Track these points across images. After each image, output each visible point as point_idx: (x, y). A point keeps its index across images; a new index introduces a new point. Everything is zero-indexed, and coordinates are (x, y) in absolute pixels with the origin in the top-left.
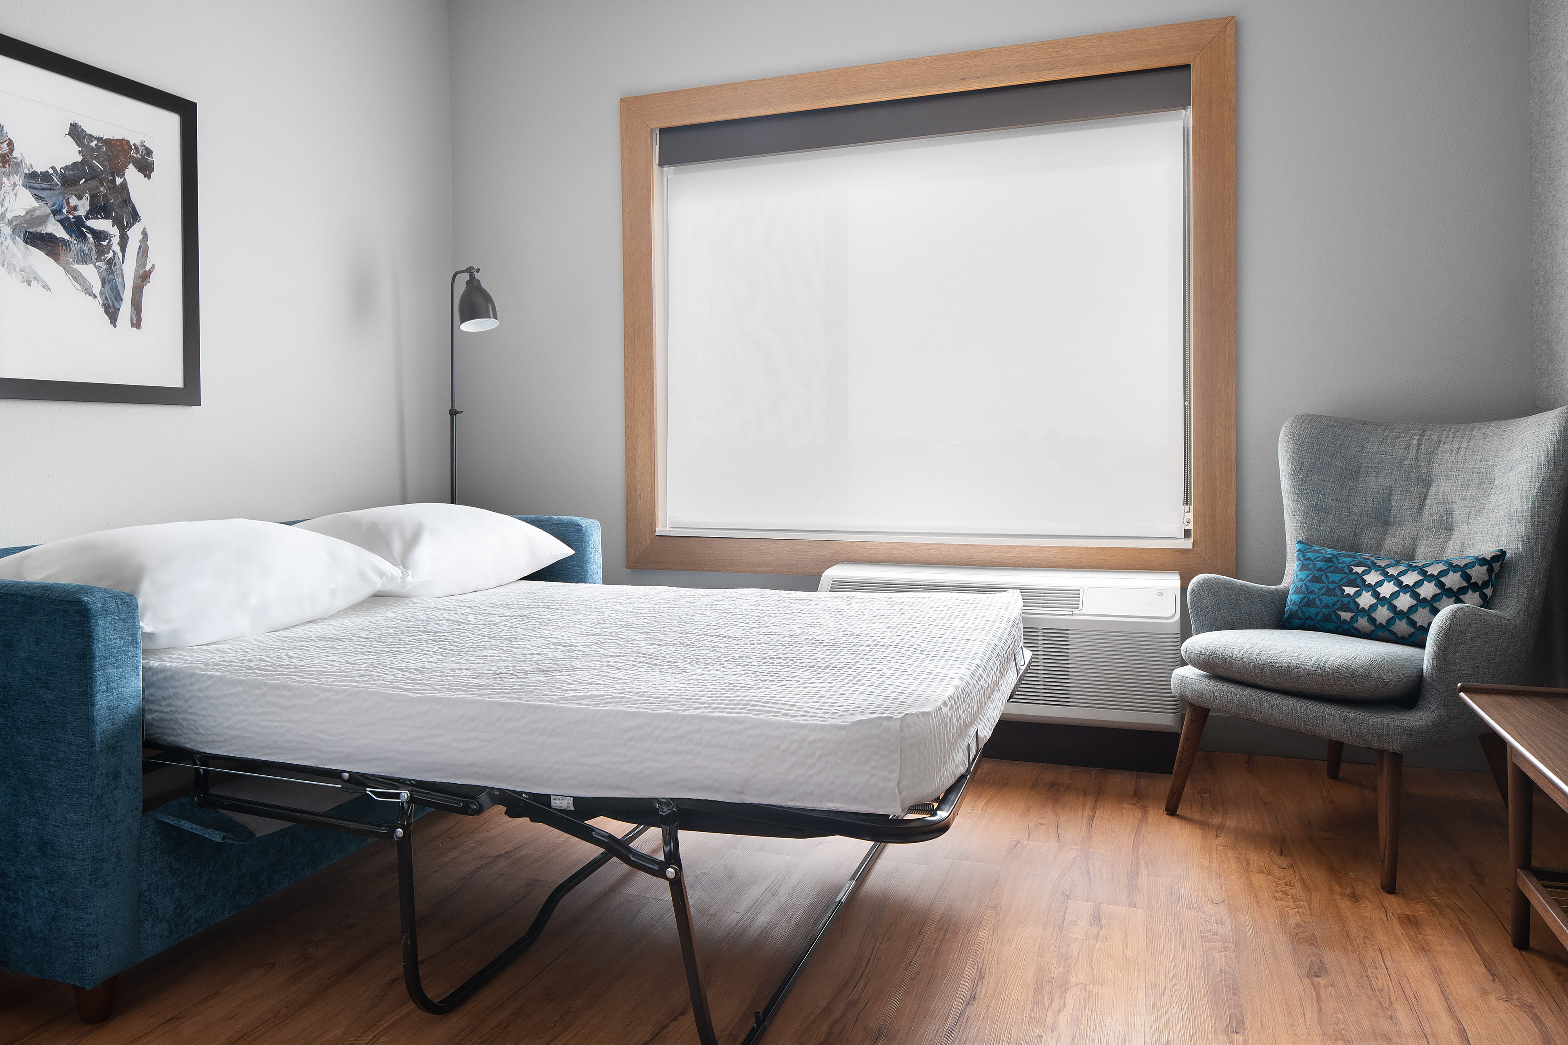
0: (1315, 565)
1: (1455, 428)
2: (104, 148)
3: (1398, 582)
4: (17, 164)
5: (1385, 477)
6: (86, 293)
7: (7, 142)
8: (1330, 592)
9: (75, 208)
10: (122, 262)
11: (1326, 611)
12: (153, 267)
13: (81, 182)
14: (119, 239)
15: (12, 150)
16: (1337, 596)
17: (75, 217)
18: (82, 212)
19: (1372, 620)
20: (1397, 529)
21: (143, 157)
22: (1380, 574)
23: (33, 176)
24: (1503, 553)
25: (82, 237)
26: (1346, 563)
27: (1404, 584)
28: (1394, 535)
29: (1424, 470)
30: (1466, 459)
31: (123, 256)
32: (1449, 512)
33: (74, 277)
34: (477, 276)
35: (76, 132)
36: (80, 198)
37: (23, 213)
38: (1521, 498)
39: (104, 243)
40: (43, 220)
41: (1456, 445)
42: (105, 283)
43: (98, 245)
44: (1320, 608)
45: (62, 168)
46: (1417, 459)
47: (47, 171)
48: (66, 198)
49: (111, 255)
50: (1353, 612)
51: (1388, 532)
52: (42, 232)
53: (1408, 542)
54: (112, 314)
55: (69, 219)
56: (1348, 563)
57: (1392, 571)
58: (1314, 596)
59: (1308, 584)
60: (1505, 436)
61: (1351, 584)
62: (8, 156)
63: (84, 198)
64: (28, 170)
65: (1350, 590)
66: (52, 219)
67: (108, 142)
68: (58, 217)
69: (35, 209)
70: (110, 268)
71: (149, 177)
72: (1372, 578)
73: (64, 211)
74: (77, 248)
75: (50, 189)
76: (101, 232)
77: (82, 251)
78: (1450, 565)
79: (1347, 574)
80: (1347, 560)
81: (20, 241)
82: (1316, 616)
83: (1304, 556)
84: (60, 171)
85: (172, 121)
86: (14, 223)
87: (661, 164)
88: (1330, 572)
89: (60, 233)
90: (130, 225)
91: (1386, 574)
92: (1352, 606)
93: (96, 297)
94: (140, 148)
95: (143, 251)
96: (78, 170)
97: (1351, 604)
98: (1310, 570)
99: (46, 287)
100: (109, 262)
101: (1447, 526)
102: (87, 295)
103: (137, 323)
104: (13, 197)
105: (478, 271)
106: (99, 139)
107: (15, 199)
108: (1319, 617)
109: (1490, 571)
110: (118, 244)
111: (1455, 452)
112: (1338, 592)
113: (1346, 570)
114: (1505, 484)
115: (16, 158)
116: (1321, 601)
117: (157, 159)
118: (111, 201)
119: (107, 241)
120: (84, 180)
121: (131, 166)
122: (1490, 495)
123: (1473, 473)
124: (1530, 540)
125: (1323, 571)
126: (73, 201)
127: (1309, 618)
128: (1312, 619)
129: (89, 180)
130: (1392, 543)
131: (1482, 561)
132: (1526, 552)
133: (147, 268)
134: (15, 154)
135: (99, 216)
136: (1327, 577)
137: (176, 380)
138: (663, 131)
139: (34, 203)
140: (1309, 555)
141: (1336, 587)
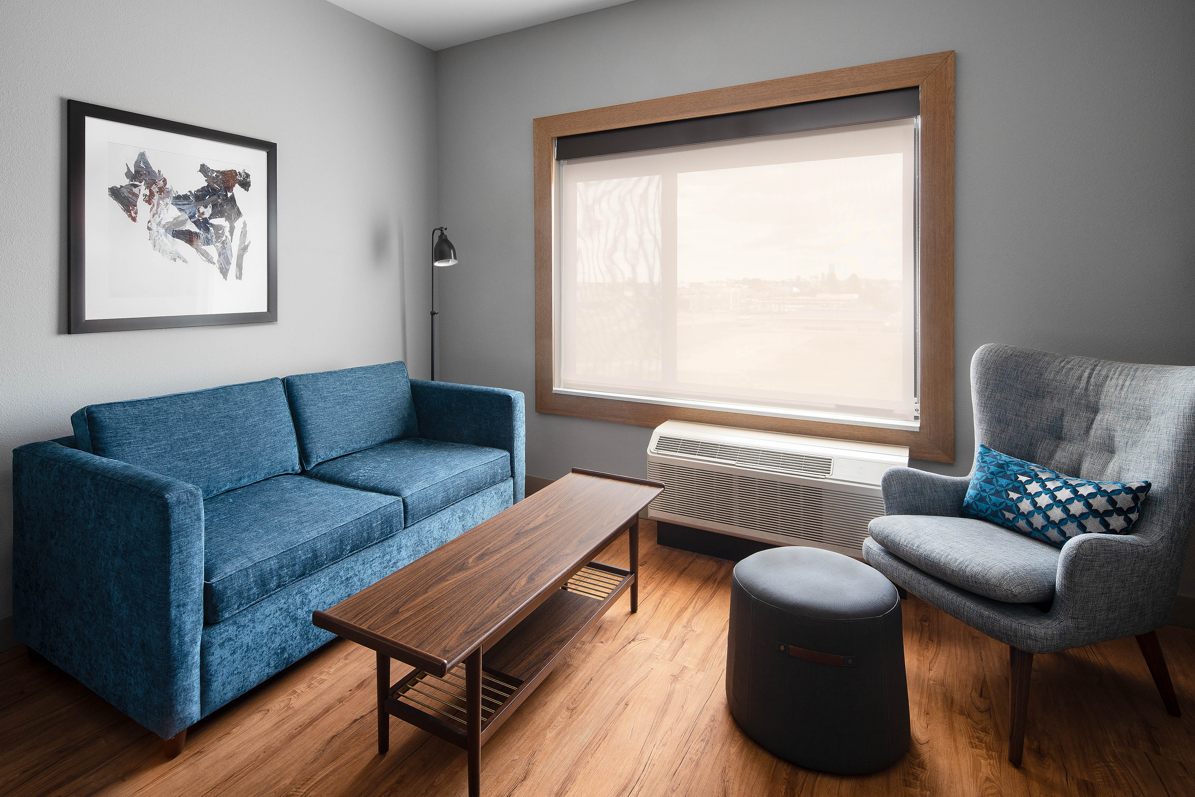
0: (989, 468)
1: (1123, 366)
2: (221, 176)
3: (1053, 496)
4: (169, 192)
5: (1059, 401)
6: (209, 262)
7: (163, 180)
8: (997, 493)
9: (203, 213)
10: (231, 241)
11: (994, 509)
12: (250, 242)
13: (207, 198)
14: (229, 229)
15: (165, 184)
16: (1003, 498)
17: (203, 219)
18: (207, 215)
19: (1030, 524)
20: (1067, 445)
21: (244, 179)
22: (1040, 485)
23: (178, 198)
24: (1148, 485)
25: (207, 230)
26: (1014, 471)
27: (1057, 499)
28: (1064, 450)
29: (1092, 399)
30: (1128, 396)
31: (232, 238)
32: (1111, 438)
33: (202, 254)
34: (445, 232)
35: (204, 169)
36: (206, 207)
37: (172, 220)
38: (1168, 440)
39: (220, 232)
40: (184, 222)
41: (1121, 382)
42: (220, 255)
43: (217, 233)
44: (989, 505)
45: (195, 191)
46: (1086, 389)
47: (186, 194)
48: (198, 208)
49: (224, 238)
50: (1015, 514)
51: (1060, 446)
52: (183, 230)
53: (1075, 457)
54: (224, 272)
55: (199, 220)
56: (1015, 471)
57: (1050, 485)
58: (985, 494)
59: (981, 483)
60: (1162, 382)
61: (1015, 490)
62: (163, 188)
63: (209, 207)
64: (175, 195)
65: (1014, 495)
66: (189, 221)
67: (223, 173)
68: (193, 220)
69: (179, 217)
70: (224, 246)
71: (247, 190)
72: (1034, 488)
73: (196, 216)
74: (204, 236)
75: (188, 204)
76: (218, 225)
77: (207, 238)
78: (1099, 488)
79: (1013, 481)
80: (1015, 468)
81: (170, 237)
82: (987, 510)
83: (982, 459)
84: (194, 193)
85: (262, 156)
86: (166, 226)
87: (558, 159)
88: (1000, 477)
89: (194, 228)
90: (236, 219)
91: (1044, 486)
92: (1014, 509)
93: (215, 264)
94: (243, 174)
95: (244, 234)
96: (205, 191)
97: (1014, 507)
98: (984, 472)
99: (185, 261)
100: (223, 243)
102: (210, 263)
103: (239, 277)
104: (166, 211)
105: (446, 229)
106: (217, 172)
107: (167, 212)
108: (989, 512)
109: (1135, 499)
110: (229, 231)
111: (1118, 389)
112: (1004, 495)
113: (1013, 478)
114: (1157, 424)
115: (168, 189)
116: (991, 500)
117: (252, 179)
118: (225, 207)
119: (222, 230)
120: (208, 196)
121: (237, 185)
122: (1145, 430)
123: (1132, 409)
124: (1175, 477)
125: (995, 475)
126: (202, 209)
127: (981, 511)
128: (983, 512)
129: (212, 196)
130: (1062, 455)
131: (1128, 490)
132: (1171, 487)
133: (246, 244)
134: (167, 186)
135: (217, 216)
136: (997, 481)
137: (263, 308)
138: (559, 138)
139: (178, 213)
140: (987, 459)
141: (1002, 491)
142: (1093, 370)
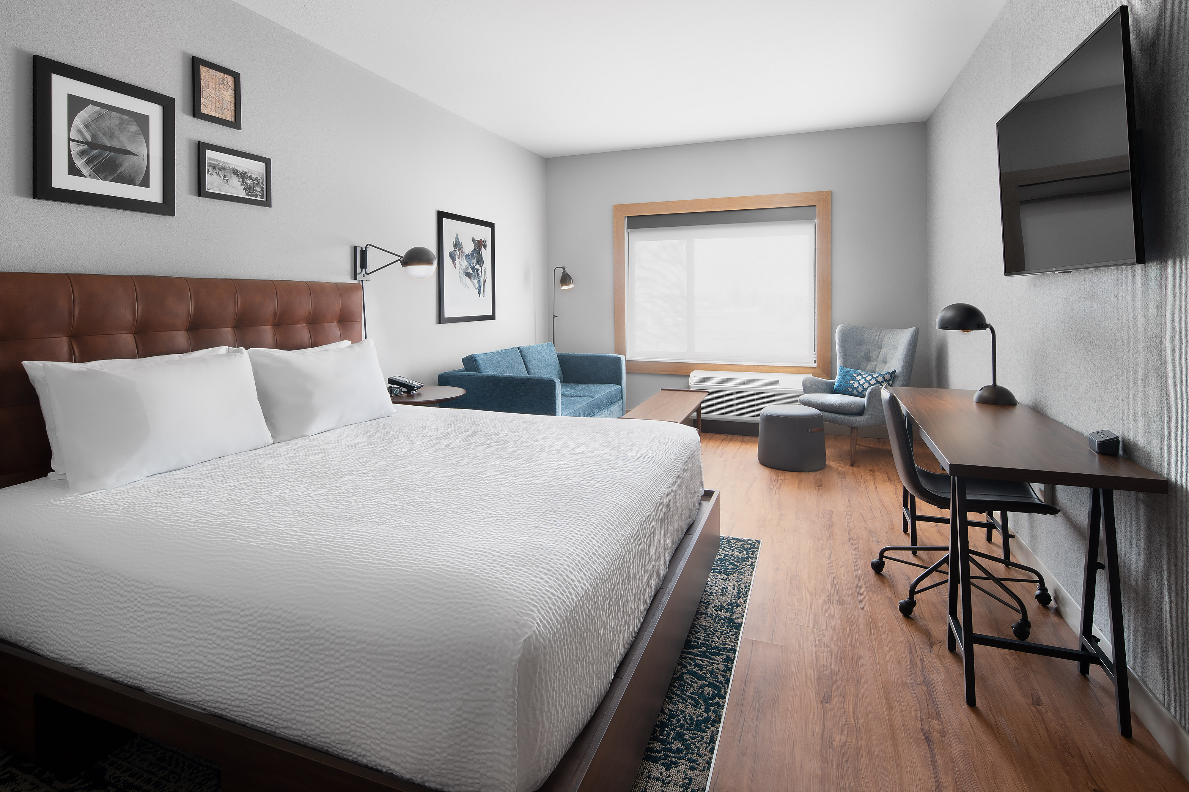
0: (843, 374)
1: (889, 331)
2: (478, 243)
3: (865, 380)
5: (868, 346)
7: (463, 246)
8: (846, 382)
10: (481, 277)
11: (845, 388)
12: (487, 277)
13: (474, 255)
14: (481, 270)
15: (463, 249)
19: (857, 391)
21: (485, 243)
22: (861, 377)
23: (466, 255)
24: (895, 371)
25: (474, 272)
26: (852, 373)
29: (880, 344)
30: (890, 340)
31: (481, 275)
32: (886, 357)
33: (473, 284)
34: (566, 269)
35: (473, 240)
37: (465, 267)
38: (902, 354)
40: (468, 268)
41: (889, 336)
42: (478, 285)
43: (477, 273)
45: (471, 251)
46: (878, 340)
47: (469, 253)
52: (468, 272)
53: (874, 366)
54: (479, 293)
55: (473, 267)
57: (865, 376)
58: (842, 383)
59: (841, 380)
60: (898, 335)
61: (852, 380)
62: (463, 251)
63: (475, 259)
65: (852, 382)
66: (470, 267)
67: (479, 241)
69: (467, 265)
70: (479, 279)
71: (486, 249)
72: (859, 378)
73: (472, 264)
74: (474, 275)
75: (469, 258)
76: (478, 269)
78: (881, 374)
81: (464, 276)
82: (843, 389)
83: (840, 371)
85: (490, 231)
86: (464, 271)
87: (628, 228)
88: (847, 376)
90: (482, 265)
92: (852, 387)
93: (477, 289)
94: (484, 241)
95: (485, 273)
96: (474, 251)
97: (852, 386)
98: (841, 376)
99: (468, 288)
101: (885, 362)
102: (475, 289)
103: (484, 297)
106: (477, 240)
107: (464, 263)
109: (891, 376)
110: (480, 272)
111: (888, 339)
112: (849, 382)
113: (851, 376)
114: (899, 350)
116: (844, 385)
117: (487, 243)
118: (479, 259)
121: (483, 247)
122: (895, 352)
123: (892, 345)
124: (904, 367)
125: (845, 376)
126: (473, 261)
127: (840, 390)
129: (476, 254)
130: (869, 367)
131: (889, 373)
132: (902, 371)
133: (485, 278)
135: (477, 264)
136: (847, 378)
137: (491, 313)
138: (627, 217)
139: (467, 263)
140: (842, 370)
142: (880, 332)
